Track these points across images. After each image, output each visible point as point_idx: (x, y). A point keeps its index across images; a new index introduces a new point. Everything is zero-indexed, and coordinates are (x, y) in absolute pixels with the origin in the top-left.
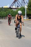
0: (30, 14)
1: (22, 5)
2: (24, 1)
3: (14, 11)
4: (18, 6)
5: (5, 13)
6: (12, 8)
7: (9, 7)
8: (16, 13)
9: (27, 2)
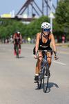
0: (60, 32)
1: (42, 13)
2: (47, 2)
3: (26, 25)
4: (34, 15)
5: (5, 29)
6: (20, 19)
7: (13, 16)
8: (29, 29)
9: (53, 5)
